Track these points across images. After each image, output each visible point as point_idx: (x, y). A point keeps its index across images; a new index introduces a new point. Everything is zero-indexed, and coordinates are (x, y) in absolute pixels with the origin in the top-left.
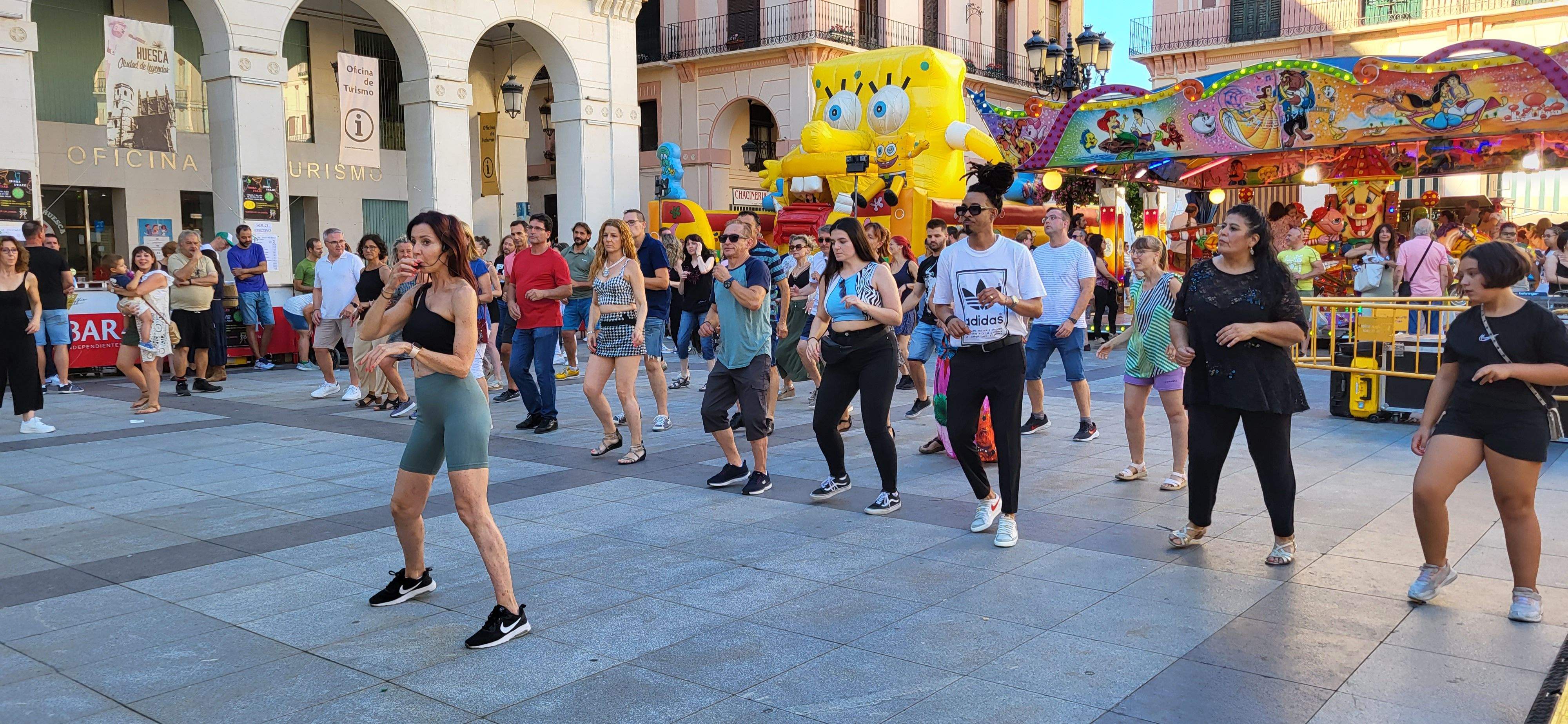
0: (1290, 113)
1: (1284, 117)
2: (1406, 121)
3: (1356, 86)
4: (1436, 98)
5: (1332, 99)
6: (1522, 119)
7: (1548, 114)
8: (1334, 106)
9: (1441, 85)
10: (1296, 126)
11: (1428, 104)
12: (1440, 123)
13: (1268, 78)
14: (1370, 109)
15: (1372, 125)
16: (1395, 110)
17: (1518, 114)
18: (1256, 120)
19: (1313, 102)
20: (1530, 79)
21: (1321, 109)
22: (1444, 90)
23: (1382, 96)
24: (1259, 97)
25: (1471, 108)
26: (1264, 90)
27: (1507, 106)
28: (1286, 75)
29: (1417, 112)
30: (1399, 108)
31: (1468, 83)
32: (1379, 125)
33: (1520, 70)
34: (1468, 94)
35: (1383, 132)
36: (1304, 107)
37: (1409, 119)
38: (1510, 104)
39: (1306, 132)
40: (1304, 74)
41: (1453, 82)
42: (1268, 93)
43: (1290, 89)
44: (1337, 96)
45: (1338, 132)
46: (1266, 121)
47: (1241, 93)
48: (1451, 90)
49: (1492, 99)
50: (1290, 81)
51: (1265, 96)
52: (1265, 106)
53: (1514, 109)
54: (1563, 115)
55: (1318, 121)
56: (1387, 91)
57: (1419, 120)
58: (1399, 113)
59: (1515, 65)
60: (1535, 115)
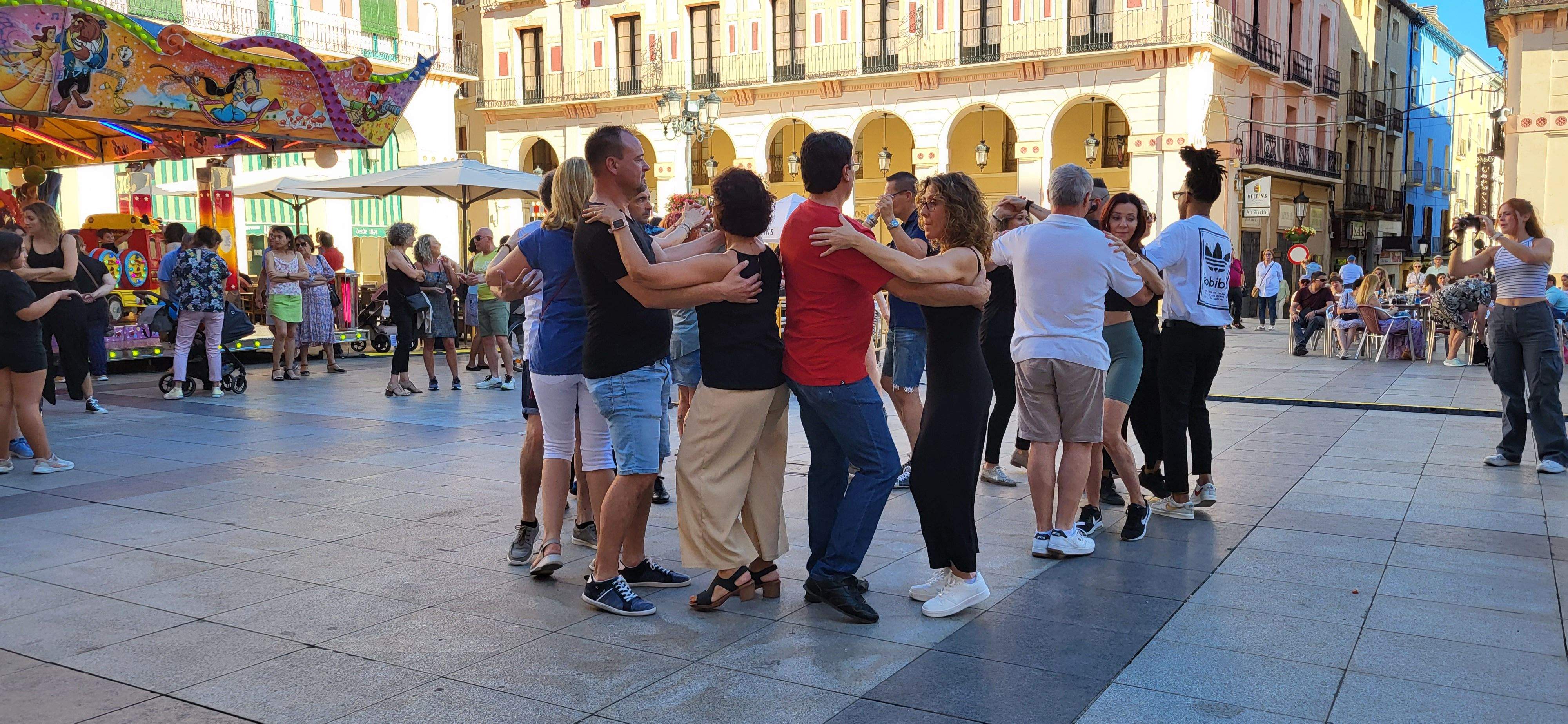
0: (71, 69)
1: (62, 73)
2: (196, 107)
3: (157, 55)
4: (230, 89)
5: (126, 64)
6: (293, 126)
7: (313, 125)
8: (128, 72)
9: (238, 76)
10: (75, 88)
11: (221, 93)
12: (227, 116)
13: (55, 15)
14: (164, 85)
15: (161, 104)
16: (189, 92)
17: (291, 121)
18: (24, 69)
19: (104, 61)
20: (309, 89)
21: (111, 72)
22: (239, 82)
23: (181, 73)
24: (35, 37)
25: (257, 106)
26: (45, 30)
27: (285, 111)
28: (80, 19)
29: (209, 100)
30: (193, 91)
31: (261, 80)
32: (169, 106)
33: (304, 78)
34: (258, 91)
35: (171, 115)
36: (91, 65)
37: (200, 105)
38: (288, 109)
39: (85, 98)
40: (102, 24)
41: (249, 75)
42: (49, 36)
43: (79, 37)
44: (133, 61)
45: (123, 104)
46: (37, 71)
47: (12, 25)
48: (244, 84)
49: (276, 100)
50: (83, 28)
51: (44, 39)
52: (40, 52)
53: (289, 115)
54: (323, 128)
55: (103, 87)
56: (186, 69)
57: (209, 108)
58: (191, 97)
59: (301, 73)
60: (304, 124)
